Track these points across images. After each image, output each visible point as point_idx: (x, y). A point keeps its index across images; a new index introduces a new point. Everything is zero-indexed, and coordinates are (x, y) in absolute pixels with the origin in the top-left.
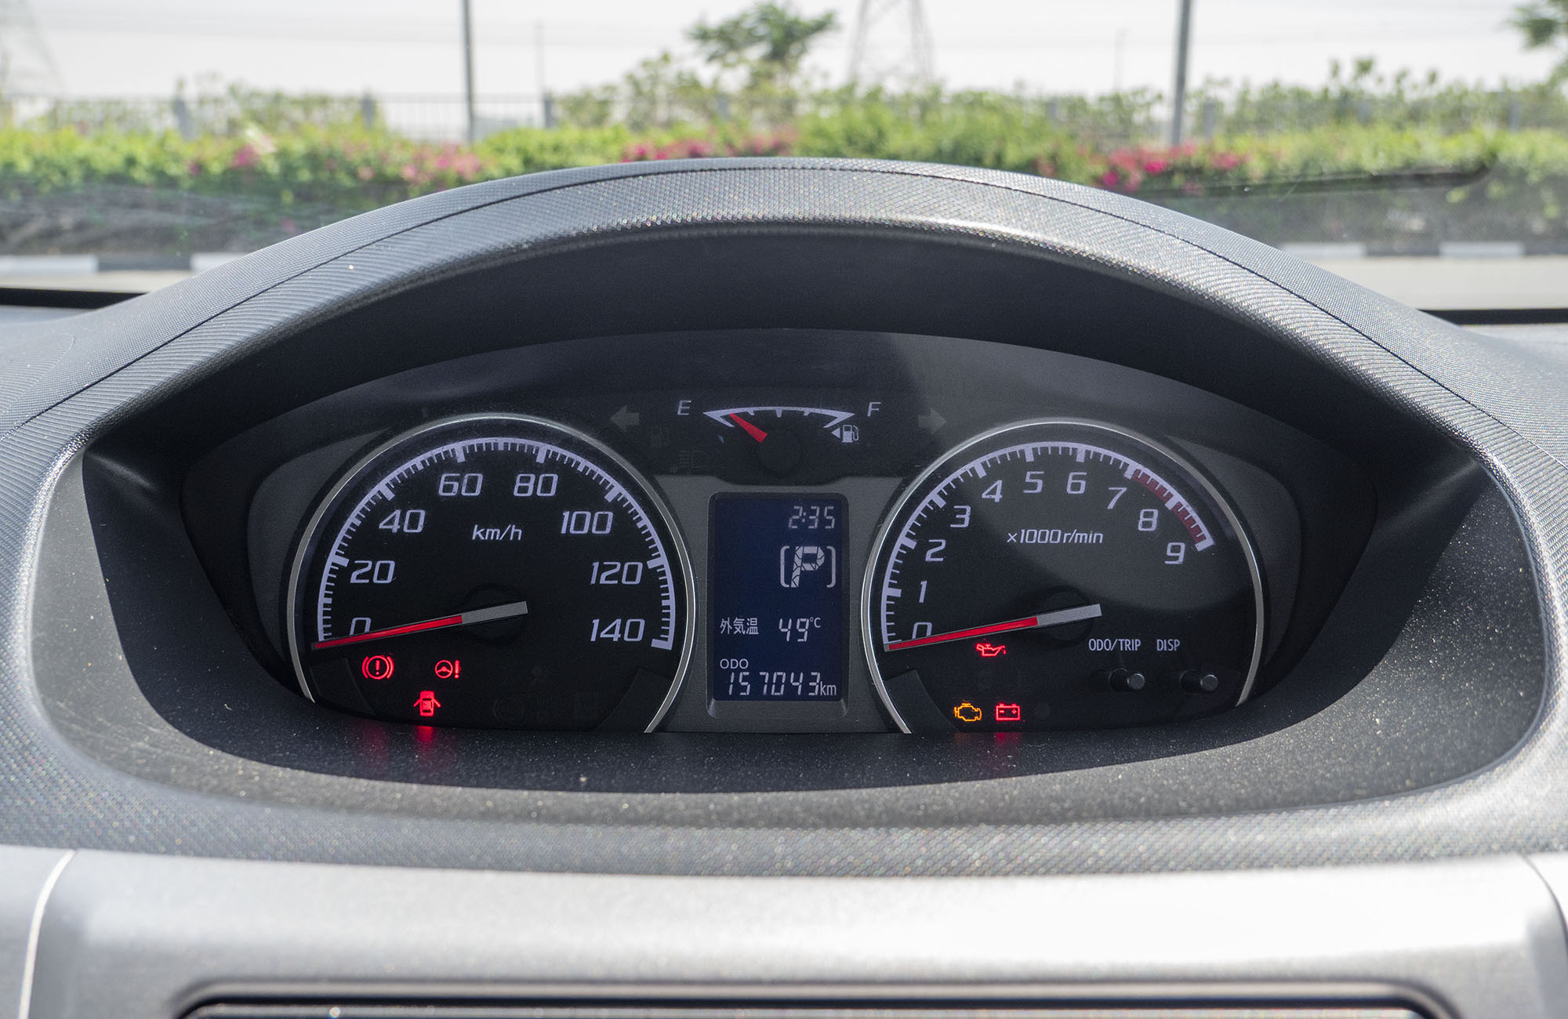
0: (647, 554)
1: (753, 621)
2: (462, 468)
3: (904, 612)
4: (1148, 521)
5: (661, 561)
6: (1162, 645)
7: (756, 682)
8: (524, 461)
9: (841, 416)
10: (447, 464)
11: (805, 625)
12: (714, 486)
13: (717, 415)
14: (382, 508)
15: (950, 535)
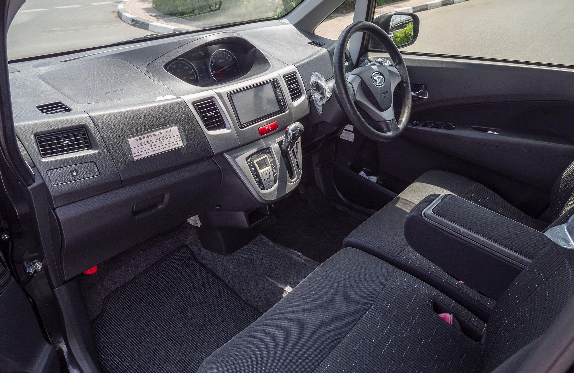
3: (212, 71)
4: (227, 58)
5: (193, 70)
8: (179, 63)
9: (202, 53)
10: (173, 64)
14: (169, 70)
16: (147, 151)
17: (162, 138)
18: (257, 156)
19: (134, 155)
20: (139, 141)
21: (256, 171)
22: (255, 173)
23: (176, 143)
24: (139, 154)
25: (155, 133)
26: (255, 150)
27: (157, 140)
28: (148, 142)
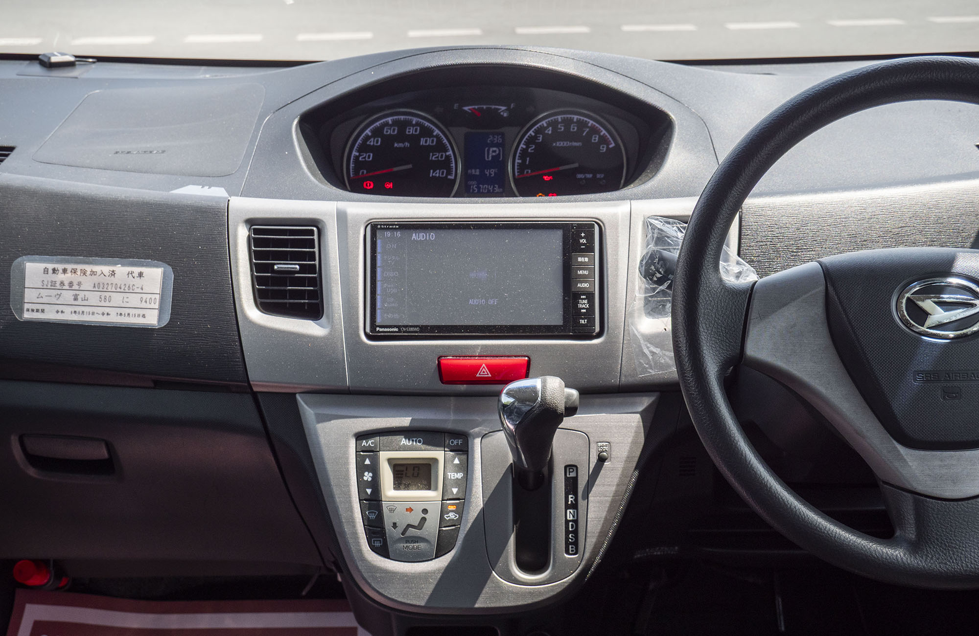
0: (446, 150)
1: (478, 170)
2: (391, 126)
3: (522, 167)
4: (595, 139)
5: (450, 153)
6: (598, 176)
7: (479, 188)
8: (409, 123)
9: (503, 108)
10: (387, 124)
11: (493, 172)
12: (464, 130)
13: (466, 108)
14: (367, 138)
15: (537, 144)
16: (60, 308)
17: (110, 287)
18: (404, 441)
19: (26, 306)
20: (51, 277)
21: (375, 484)
22: (369, 491)
23: (141, 312)
24: (40, 307)
25: (98, 268)
26: (405, 421)
27: (98, 288)
28: (71, 284)
